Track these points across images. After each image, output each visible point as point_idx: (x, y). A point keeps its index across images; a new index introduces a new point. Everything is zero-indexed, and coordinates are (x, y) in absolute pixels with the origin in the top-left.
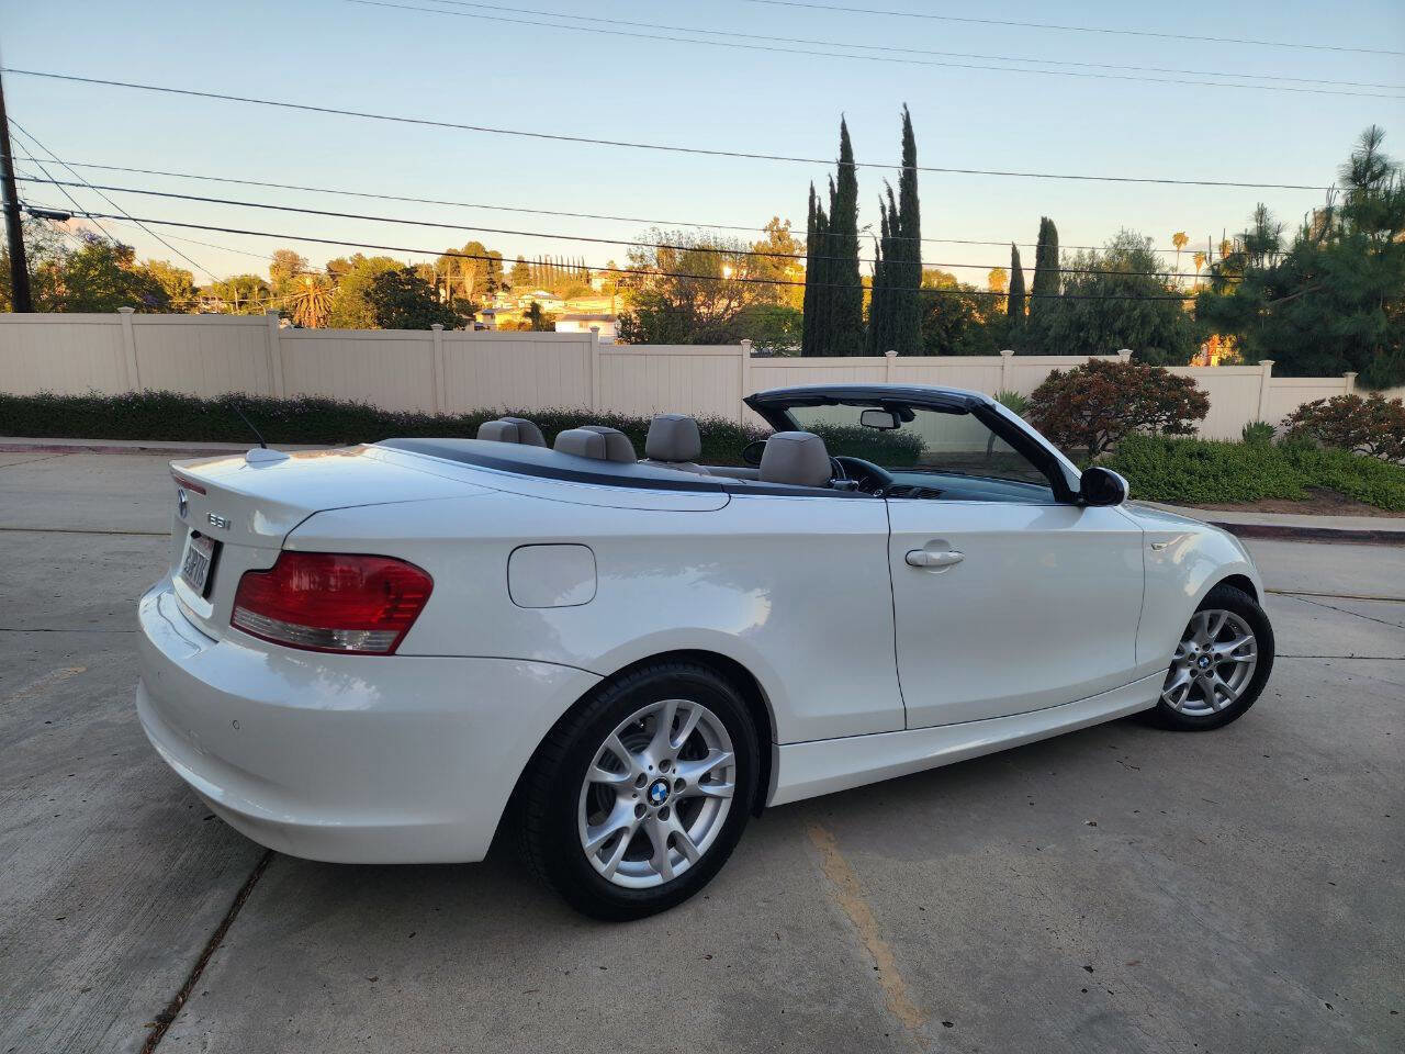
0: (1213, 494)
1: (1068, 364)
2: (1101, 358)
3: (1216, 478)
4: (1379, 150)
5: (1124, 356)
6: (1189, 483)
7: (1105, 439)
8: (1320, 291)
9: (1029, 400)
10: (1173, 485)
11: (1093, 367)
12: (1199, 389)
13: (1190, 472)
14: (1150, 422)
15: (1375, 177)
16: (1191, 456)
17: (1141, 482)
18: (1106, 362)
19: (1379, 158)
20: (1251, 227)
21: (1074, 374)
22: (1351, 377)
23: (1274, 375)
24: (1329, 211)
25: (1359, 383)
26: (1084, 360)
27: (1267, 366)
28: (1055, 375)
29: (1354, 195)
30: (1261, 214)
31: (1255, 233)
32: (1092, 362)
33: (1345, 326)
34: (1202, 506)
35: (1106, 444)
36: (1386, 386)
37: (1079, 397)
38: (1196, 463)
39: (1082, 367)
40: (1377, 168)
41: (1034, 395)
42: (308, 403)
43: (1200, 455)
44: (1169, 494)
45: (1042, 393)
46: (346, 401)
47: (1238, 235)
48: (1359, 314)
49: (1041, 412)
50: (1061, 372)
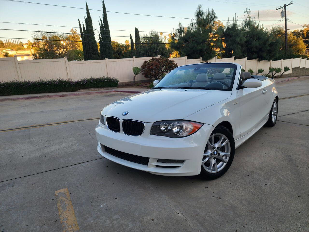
1: (148, 59)
2: (155, 57)
4: (201, 9)
5: (159, 57)
7: (158, 76)
8: (194, 40)
9: (141, 68)
11: (153, 59)
12: (175, 63)
14: (167, 71)
15: (201, 16)
18: (156, 58)
19: (201, 11)
20: (178, 27)
21: (150, 61)
22: (201, 58)
23: (188, 59)
24: (192, 24)
25: (203, 59)
26: (151, 58)
27: (186, 57)
28: (145, 62)
29: (197, 20)
30: (180, 24)
31: (179, 29)
32: (153, 58)
33: (199, 47)
35: (158, 77)
36: (207, 60)
37: (152, 67)
39: (151, 60)
40: (201, 13)
45: (143, 66)
47: (176, 29)
48: (201, 45)
49: (144, 71)
50: (147, 61)
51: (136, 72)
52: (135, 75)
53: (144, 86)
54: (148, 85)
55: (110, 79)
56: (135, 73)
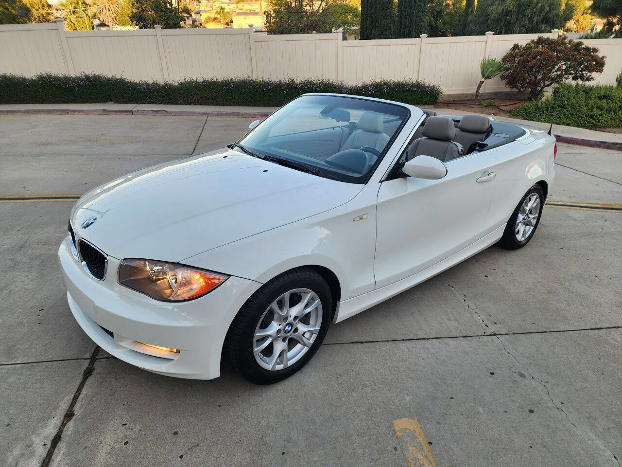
0: (614, 123)
1: (524, 39)
2: (545, 36)
3: (615, 111)
5: (555, 34)
6: (601, 115)
7: (542, 86)
9: (501, 62)
10: (591, 117)
11: (540, 41)
13: (600, 108)
16: (600, 98)
17: (572, 114)
18: (548, 39)
21: (528, 48)
26: (535, 37)
28: (516, 47)
32: (539, 37)
34: (608, 129)
38: (604, 103)
39: (533, 41)
41: (504, 59)
42: (88, 78)
43: (605, 97)
44: (588, 122)
45: (508, 58)
46: (110, 76)
49: (507, 69)
50: (520, 44)
51: (489, 71)
52: (483, 80)
53: (502, 108)
54: (511, 108)
55: (424, 87)
56: (483, 76)
